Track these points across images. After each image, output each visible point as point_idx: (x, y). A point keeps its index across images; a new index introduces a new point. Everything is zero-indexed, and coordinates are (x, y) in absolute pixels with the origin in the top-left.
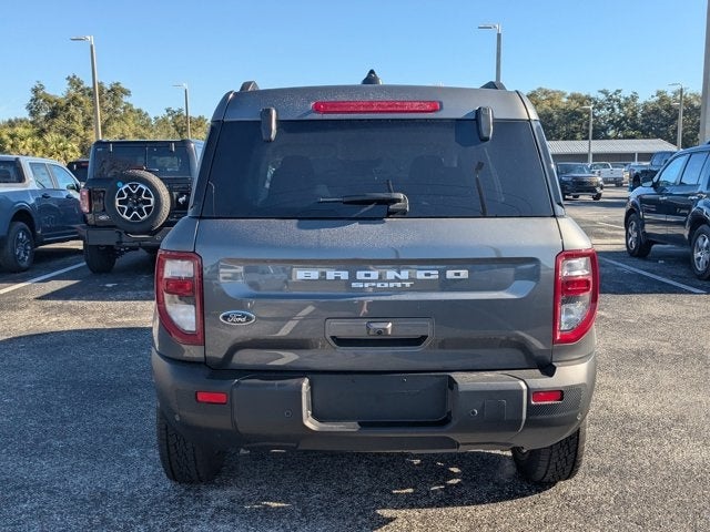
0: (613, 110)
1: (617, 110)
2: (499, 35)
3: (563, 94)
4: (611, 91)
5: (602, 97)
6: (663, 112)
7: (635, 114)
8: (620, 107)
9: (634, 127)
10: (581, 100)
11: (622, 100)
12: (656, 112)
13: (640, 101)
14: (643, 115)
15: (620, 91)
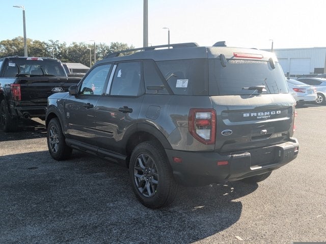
0: (56, 49)
1: (58, 50)
2: (24, 11)
3: (31, 40)
4: (54, 41)
5: (50, 43)
6: (78, 52)
7: (65, 52)
8: (59, 48)
9: (66, 57)
10: (41, 44)
11: (60, 45)
12: (74, 51)
13: (67, 46)
14: (69, 53)
15: (58, 41)
